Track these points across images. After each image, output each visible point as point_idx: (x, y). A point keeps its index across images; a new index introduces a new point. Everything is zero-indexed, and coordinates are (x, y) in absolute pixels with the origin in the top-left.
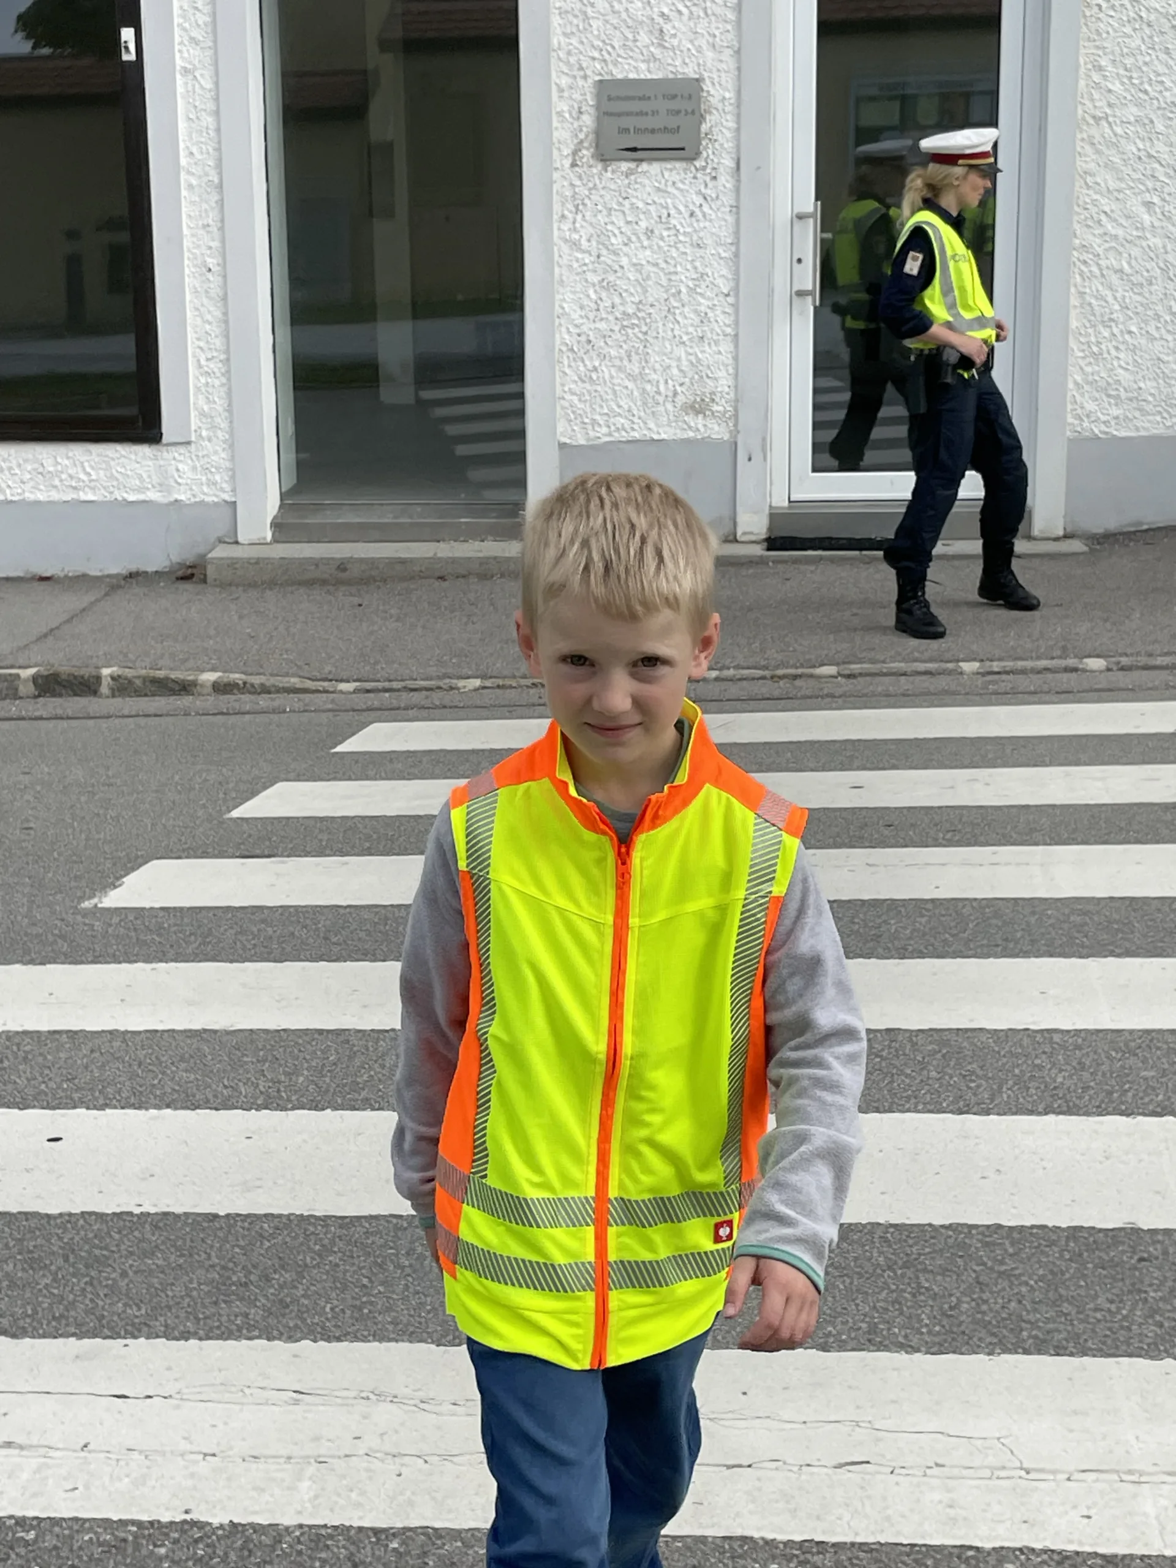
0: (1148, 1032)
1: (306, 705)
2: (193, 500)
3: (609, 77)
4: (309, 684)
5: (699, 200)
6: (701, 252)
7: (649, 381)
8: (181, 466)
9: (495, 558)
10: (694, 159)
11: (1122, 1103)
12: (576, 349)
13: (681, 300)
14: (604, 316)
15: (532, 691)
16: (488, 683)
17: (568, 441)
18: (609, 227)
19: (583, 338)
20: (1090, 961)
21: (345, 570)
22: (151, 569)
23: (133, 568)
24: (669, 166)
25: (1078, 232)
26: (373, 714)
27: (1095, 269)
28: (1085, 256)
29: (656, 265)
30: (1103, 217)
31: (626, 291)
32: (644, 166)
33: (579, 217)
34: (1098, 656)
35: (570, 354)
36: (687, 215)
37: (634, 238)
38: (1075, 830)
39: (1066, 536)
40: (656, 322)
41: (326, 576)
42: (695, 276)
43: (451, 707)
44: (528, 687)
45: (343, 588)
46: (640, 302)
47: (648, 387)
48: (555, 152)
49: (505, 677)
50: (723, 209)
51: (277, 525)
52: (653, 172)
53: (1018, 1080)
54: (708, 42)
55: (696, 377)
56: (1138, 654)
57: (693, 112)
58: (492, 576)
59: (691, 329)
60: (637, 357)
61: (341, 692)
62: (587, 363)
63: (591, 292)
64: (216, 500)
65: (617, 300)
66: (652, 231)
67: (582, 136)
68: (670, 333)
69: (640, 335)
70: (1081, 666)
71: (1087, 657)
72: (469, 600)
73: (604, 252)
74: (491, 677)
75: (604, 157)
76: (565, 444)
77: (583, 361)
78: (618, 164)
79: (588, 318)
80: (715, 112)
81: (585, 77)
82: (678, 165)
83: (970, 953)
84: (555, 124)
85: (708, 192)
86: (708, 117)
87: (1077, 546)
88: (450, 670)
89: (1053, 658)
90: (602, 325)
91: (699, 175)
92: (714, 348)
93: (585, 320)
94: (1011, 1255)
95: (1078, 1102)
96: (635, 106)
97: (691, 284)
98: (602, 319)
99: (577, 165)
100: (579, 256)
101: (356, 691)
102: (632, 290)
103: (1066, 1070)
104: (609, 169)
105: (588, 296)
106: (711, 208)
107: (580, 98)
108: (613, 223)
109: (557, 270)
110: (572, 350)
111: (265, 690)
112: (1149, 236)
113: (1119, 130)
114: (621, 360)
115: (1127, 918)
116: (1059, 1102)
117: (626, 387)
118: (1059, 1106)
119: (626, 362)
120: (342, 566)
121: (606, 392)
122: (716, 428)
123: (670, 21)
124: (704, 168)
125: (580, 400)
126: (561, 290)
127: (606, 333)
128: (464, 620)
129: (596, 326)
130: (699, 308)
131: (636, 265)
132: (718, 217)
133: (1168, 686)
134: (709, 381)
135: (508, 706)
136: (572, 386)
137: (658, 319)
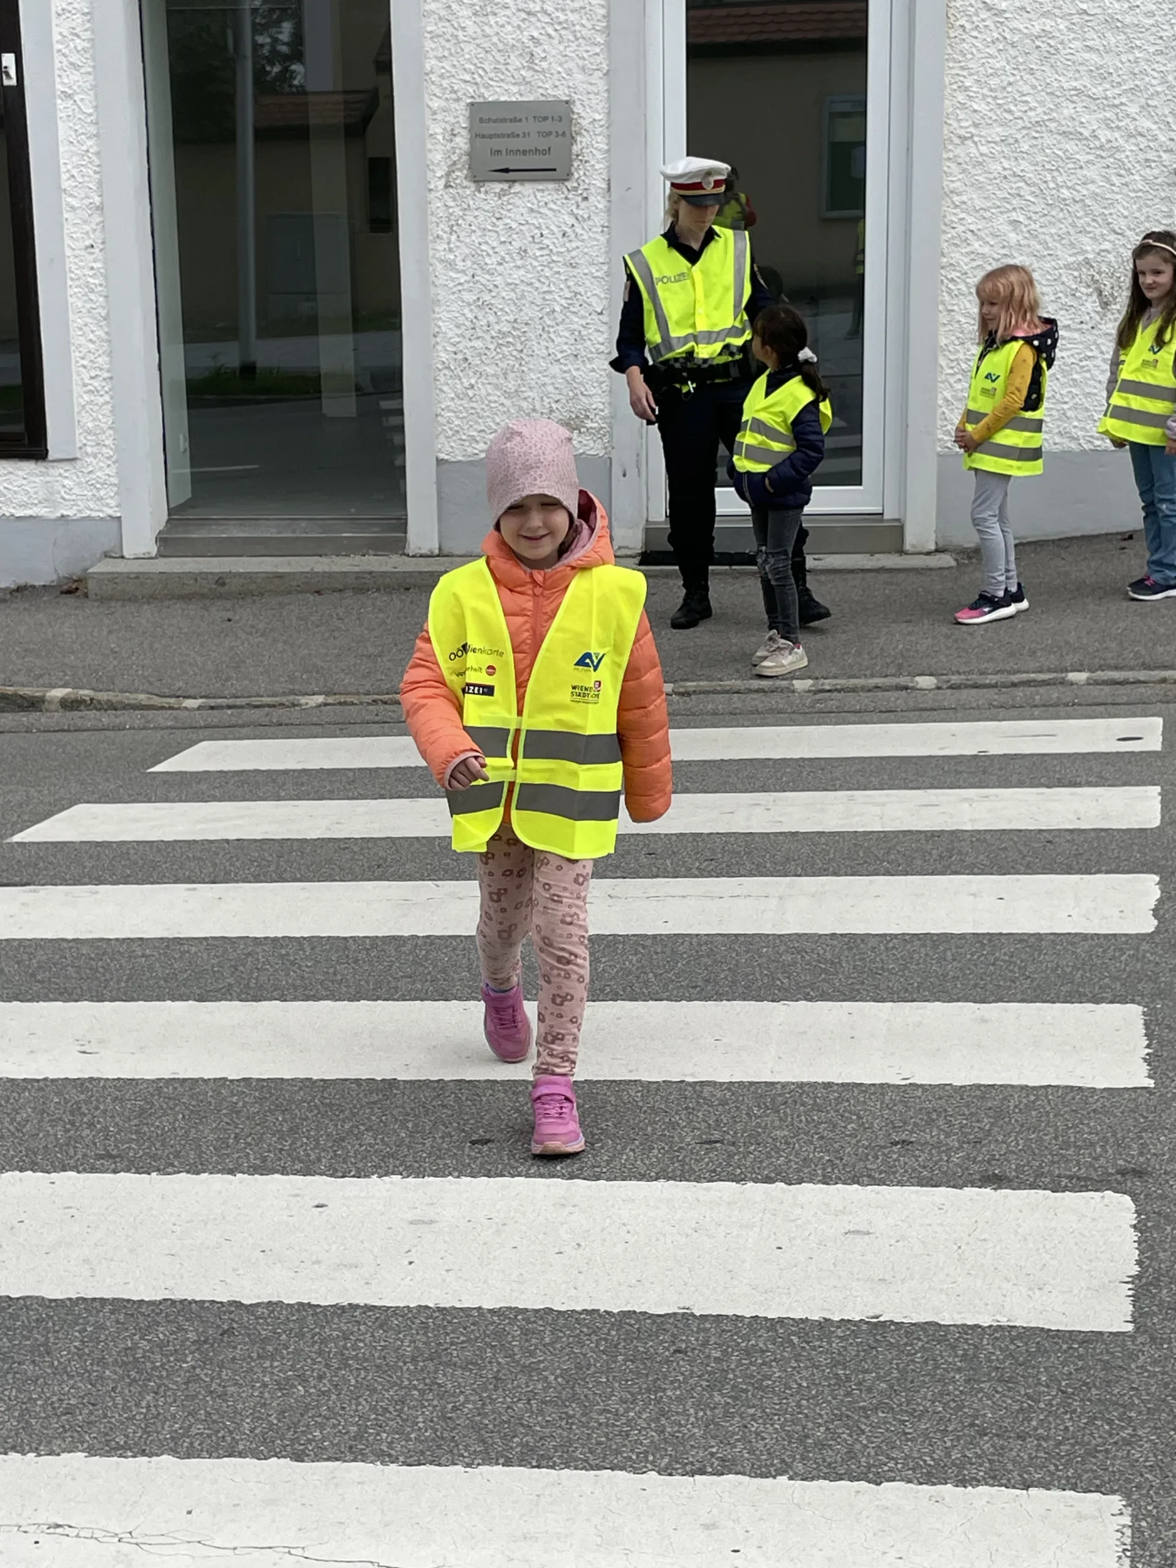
1: (148, 722)
2: (79, 515)
3: (482, 100)
4: (157, 701)
5: (571, 220)
6: (575, 272)
7: (525, 399)
8: (66, 482)
9: (371, 573)
10: (567, 180)
11: (739, 1167)
12: (452, 368)
13: (555, 318)
14: (480, 334)
15: (371, 708)
16: (330, 700)
17: (446, 457)
18: (484, 247)
19: (460, 356)
20: (780, 1005)
21: (224, 584)
22: (38, 583)
23: (21, 582)
24: (540, 187)
25: (945, 251)
26: (207, 732)
28: (954, 275)
29: (531, 284)
30: (969, 235)
31: (501, 310)
32: (517, 187)
33: (454, 237)
34: (931, 675)
35: (446, 372)
36: (560, 235)
37: (508, 258)
38: (830, 861)
39: (937, 551)
40: (531, 340)
41: (205, 591)
42: (568, 295)
43: (287, 725)
44: (368, 704)
45: (220, 603)
46: (515, 321)
47: (524, 404)
48: (430, 175)
49: (349, 694)
50: (595, 229)
51: (162, 540)
52: (526, 193)
53: (647, 1139)
54: (577, 64)
55: (571, 394)
56: (970, 672)
57: (564, 134)
58: (367, 590)
59: (565, 347)
60: (513, 375)
61: (186, 708)
62: (464, 380)
63: (466, 311)
64: (101, 515)
65: (492, 319)
66: (525, 251)
67: (455, 158)
68: (544, 351)
69: (515, 353)
70: (911, 685)
71: (919, 675)
72: (337, 614)
73: (479, 272)
74: (335, 694)
75: (478, 179)
76: (443, 460)
77: (460, 379)
78: (490, 184)
79: (464, 337)
80: (584, 133)
81: (458, 100)
82: (551, 186)
83: (665, 995)
84: (429, 146)
85: (581, 212)
86: (579, 138)
87: (947, 560)
88: (297, 687)
89: (886, 676)
90: (478, 344)
91: (570, 196)
92: (589, 366)
93: (461, 339)
94: (545, 1345)
95: (693, 1166)
96: (508, 128)
97: (563, 302)
98: (478, 338)
99: (451, 187)
100: (454, 275)
101: (199, 708)
102: (507, 309)
103: (698, 1129)
104: (483, 189)
105: (464, 315)
106: (583, 229)
107: (454, 121)
108: (487, 243)
109: (433, 289)
110: (449, 368)
111: (112, 706)
112: (1015, 255)
113: (984, 149)
114: (498, 378)
115: (838, 958)
116: (677, 1165)
117: (502, 404)
119: (502, 381)
120: (221, 580)
121: (483, 409)
122: (592, 444)
123: (541, 44)
124: (575, 189)
125: (458, 417)
126: (437, 309)
127: (481, 351)
128: (327, 635)
129: (472, 344)
130: (573, 327)
131: (510, 284)
132: (590, 237)
133: (991, 706)
134: (583, 398)
135: (343, 723)
136: (449, 403)
137: (533, 337)
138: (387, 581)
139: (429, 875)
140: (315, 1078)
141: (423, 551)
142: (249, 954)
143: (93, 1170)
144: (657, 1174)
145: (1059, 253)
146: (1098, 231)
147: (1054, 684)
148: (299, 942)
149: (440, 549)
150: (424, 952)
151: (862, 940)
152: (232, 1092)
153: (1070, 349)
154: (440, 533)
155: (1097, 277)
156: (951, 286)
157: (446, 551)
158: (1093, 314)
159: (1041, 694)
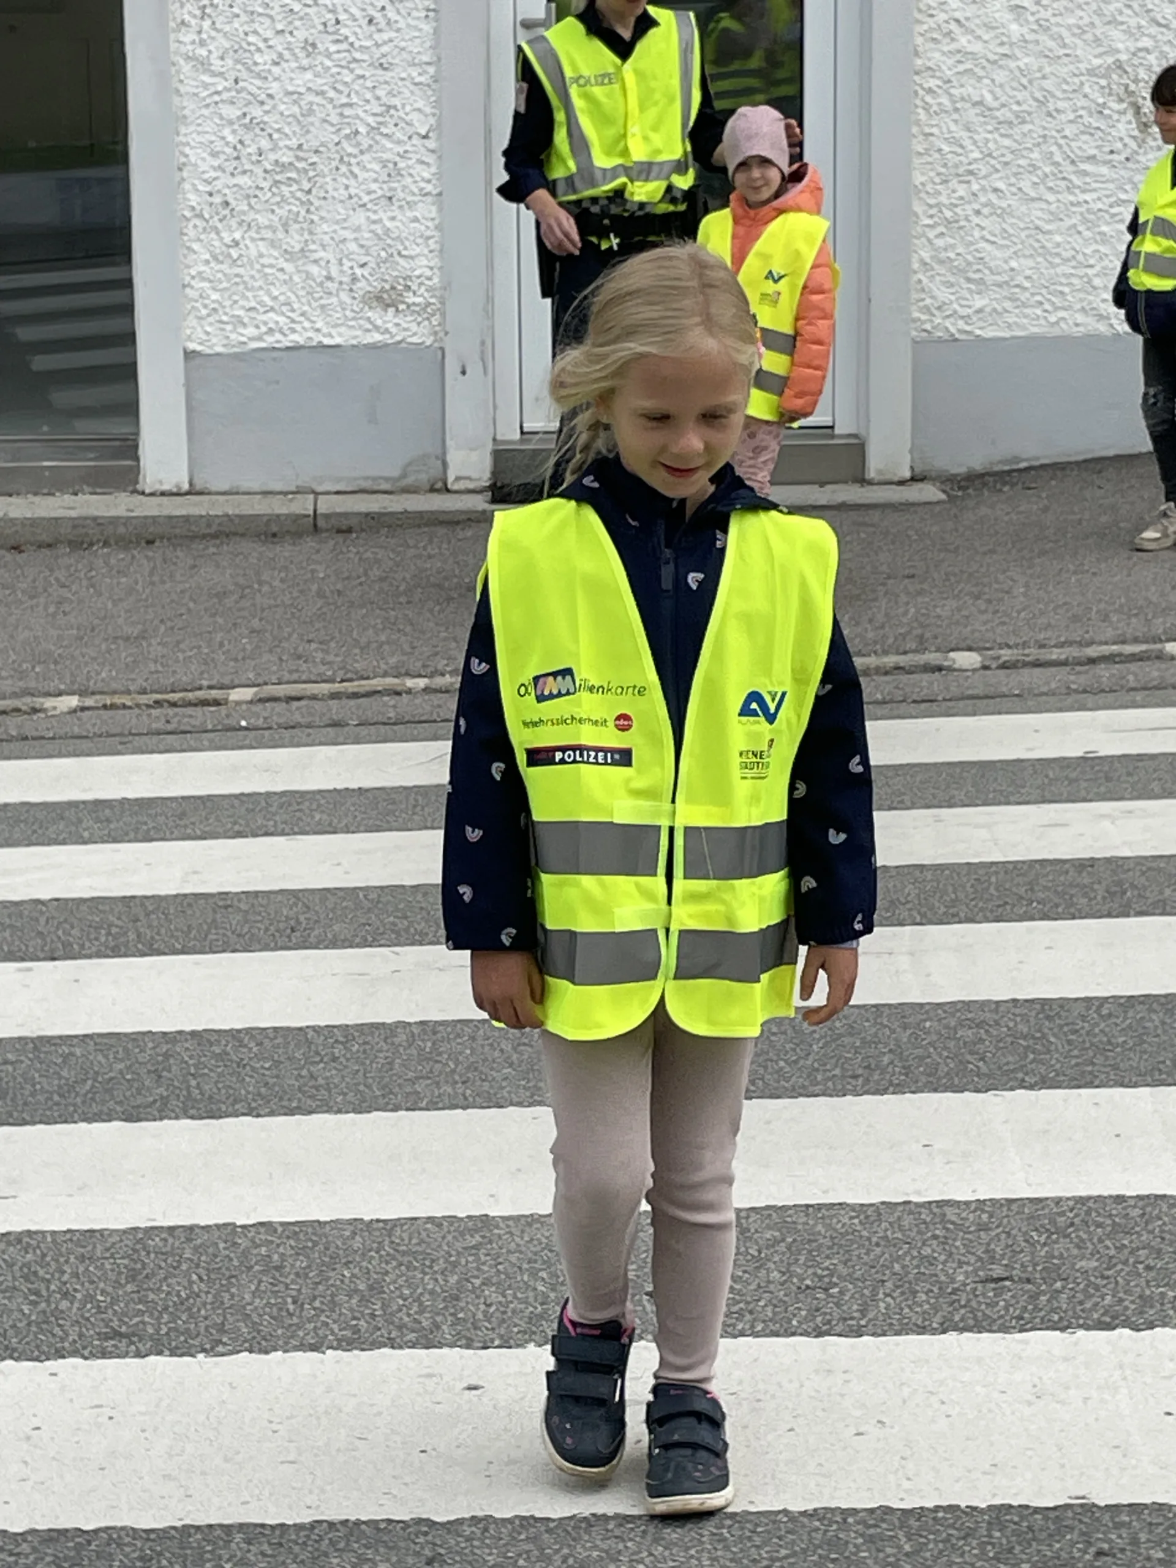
0: (1082, 1200)
6: (388, 75)
7: (316, 261)
9: (95, 519)
11: (1053, 1311)
12: (207, 216)
13: (359, 144)
14: (247, 167)
15: (155, 712)
16: (89, 702)
17: (199, 348)
18: (252, 39)
19: (217, 199)
20: (989, 1098)
25: (920, 49)
27: (945, 100)
29: (322, 93)
30: (953, 26)
31: (278, 130)
33: (207, 24)
34: (969, 649)
35: (198, 222)
36: (364, 22)
37: (287, 55)
38: (954, 902)
39: (913, 479)
40: (324, 176)
42: (378, 110)
43: (34, 739)
44: (148, 706)
46: (300, 146)
47: (314, 270)
49: (115, 692)
50: (415, 14)
53: (901, 1280)
55: (383, 254)
56: (1025, 645)
58: (91, 544)
59: (374, 186)
60: (297, 226)
62: (224, 234)
63: (226, 132)
65: (265, 144)
66: (314, 45)
68: (342, 191)
69: (299, 194)
70: (946, 664)
71: (953, 650)
72: (57, 579)
73: (244, 74)
74: (93, 693)
76: (194, 352)
77: (218, 233)
79: (224, 171)
83: (817, 1089)
87: (930, 492)
88: (32, 684)
89: (905, 653)
90: (244, 180)
92: (409, 214)
93: (219, 174)
94: (907, 1554)
95: (987, 1312)
97: (371, 120)
98: (244, 172)
100: (206, 78)
102: (287, 130)
103: (968, 1263)
105: (223, 138)
106: (398, 13)
108: (255, 32)
109: (176, 100)
110: (200, 216)
112: (1019, 54)
114: (274, 232)
115: (1039, 1031)
116: (963, 1311)
117: (282, 270)
118: (962, 1320)
119: (280, 235)
121: (252, 277)
122: (414, 327)
125: (214, 289)
126: (183, 130)
127: (251, 192)
128: (51, 610)
129: (235, 181)
130: (385, 156)
131: (292, 93)
132: (408, 26)
133: (1069, 691)
134: (401, 261)
135: (121, 735)
136: (202, 268)
137: (326, 170)
138: (121, 530)
139: (374, 940)
140: (367, 1218)
141: (166, 487)
142: (166, 1056)
143: (104, 1354)
144: (942, 1324)
145: (1079, 52)
146: (1133, 22)
147: (1149, 658)
148: (233, 1037)
149: (191, 484)
150: (429, 1044)
151: (1062, 1007)
152: (253, 1241)
153: (1095, 190)
154: (190, 458)
155: (1133, 87)
156: (928, 99)
157: (198, 486)
158: (1127, 140)
159: (1133, 673)
